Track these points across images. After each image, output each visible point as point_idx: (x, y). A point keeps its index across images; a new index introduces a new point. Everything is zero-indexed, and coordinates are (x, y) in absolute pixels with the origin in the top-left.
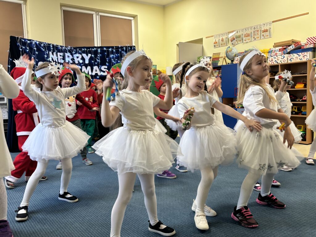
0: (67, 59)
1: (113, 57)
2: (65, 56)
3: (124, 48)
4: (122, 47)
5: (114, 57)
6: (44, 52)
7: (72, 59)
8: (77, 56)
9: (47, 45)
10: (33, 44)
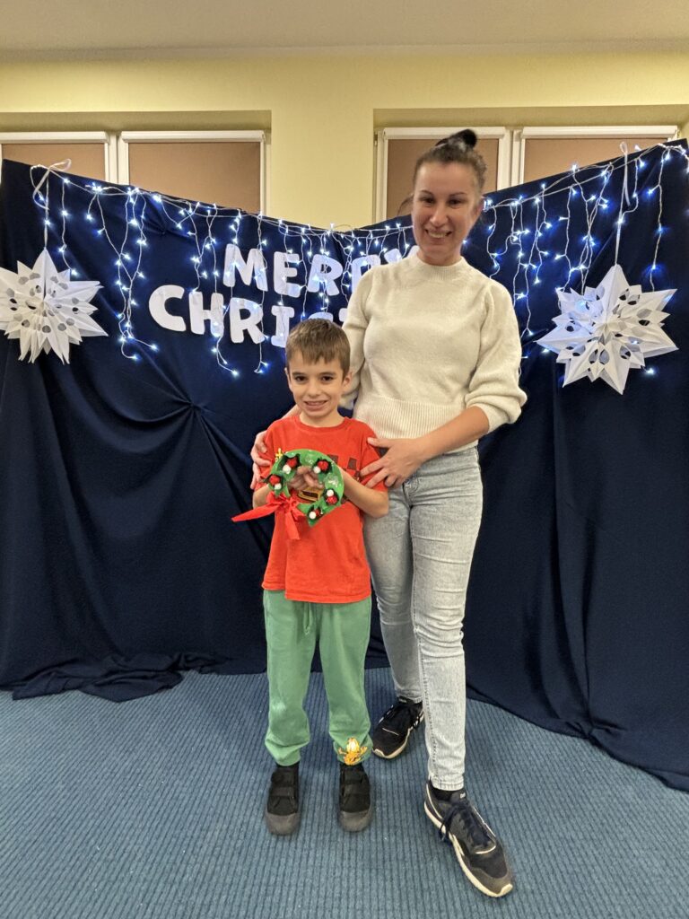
0: (315, 281)
1: (527, 241)
2: (309, 267)
3: (604, 173)
4: (589, 173)
5: (532, 236)
6: (191, 241)
7: (338, 281)
8: (365, 264)
9: (213, 212)
10: (130, 205)
